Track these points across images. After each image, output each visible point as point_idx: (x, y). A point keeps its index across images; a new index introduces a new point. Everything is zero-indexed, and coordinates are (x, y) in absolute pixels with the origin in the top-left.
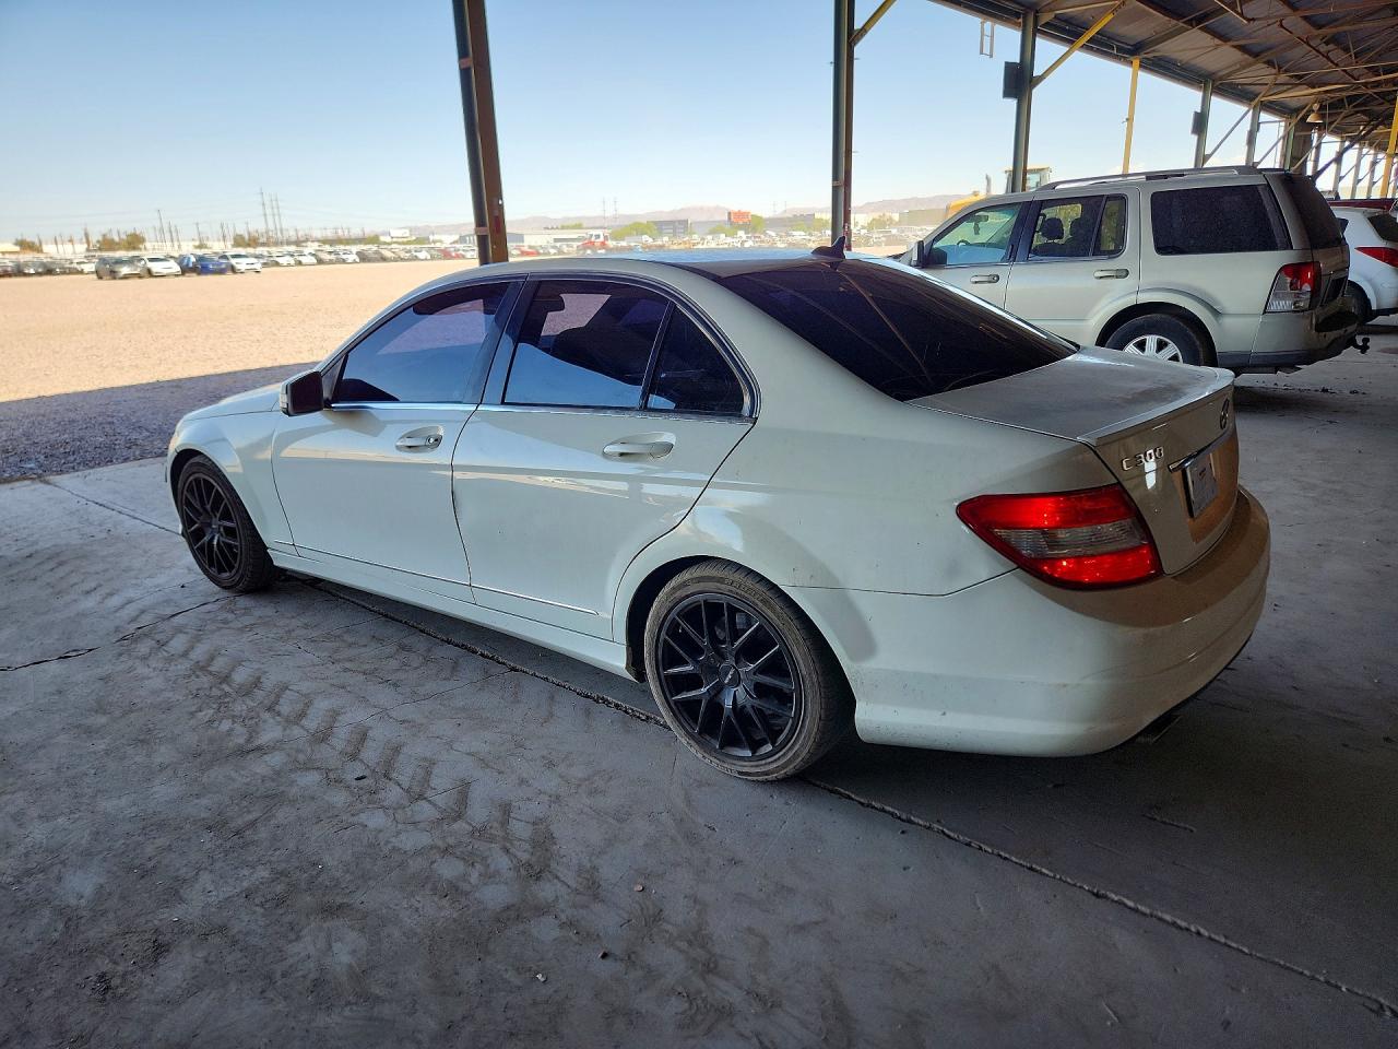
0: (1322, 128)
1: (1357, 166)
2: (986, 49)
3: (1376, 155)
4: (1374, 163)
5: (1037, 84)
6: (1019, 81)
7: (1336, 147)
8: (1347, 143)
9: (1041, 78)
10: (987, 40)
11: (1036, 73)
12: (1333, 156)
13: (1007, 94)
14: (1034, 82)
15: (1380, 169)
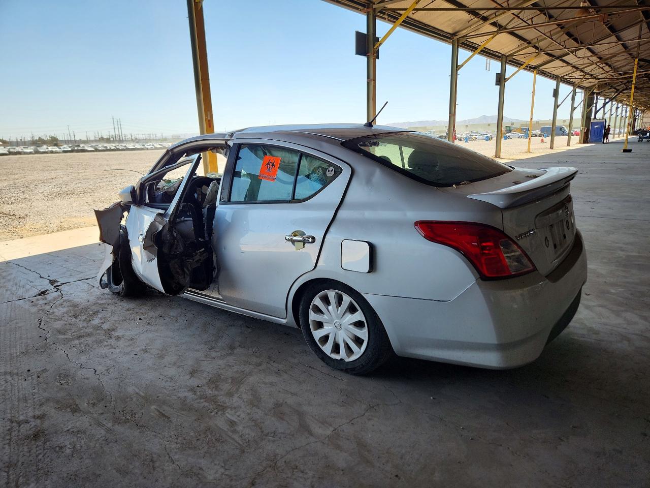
0: (598, 94)
1: (611, 110)
2: (488, 68)
3: (618, 104)
4: (617, 108)
5: (507, 80)
6: (501, 80)
7: (603, 101)
8: (607, 100)
9: (509, 79)
10: (488, 65)
11: (507, 76)
12: (602, 106)
13: (496, 85)
14: (506, 80)
15: (620, 110)
